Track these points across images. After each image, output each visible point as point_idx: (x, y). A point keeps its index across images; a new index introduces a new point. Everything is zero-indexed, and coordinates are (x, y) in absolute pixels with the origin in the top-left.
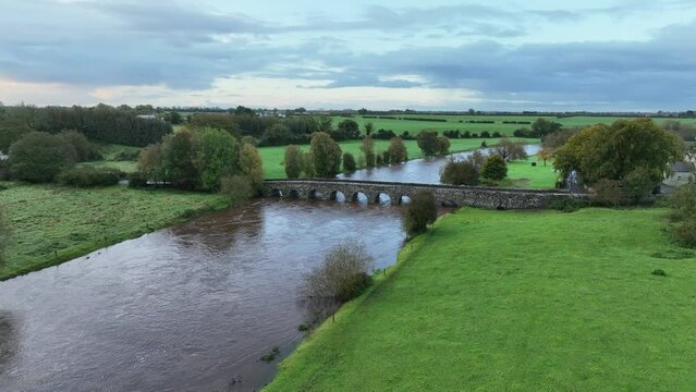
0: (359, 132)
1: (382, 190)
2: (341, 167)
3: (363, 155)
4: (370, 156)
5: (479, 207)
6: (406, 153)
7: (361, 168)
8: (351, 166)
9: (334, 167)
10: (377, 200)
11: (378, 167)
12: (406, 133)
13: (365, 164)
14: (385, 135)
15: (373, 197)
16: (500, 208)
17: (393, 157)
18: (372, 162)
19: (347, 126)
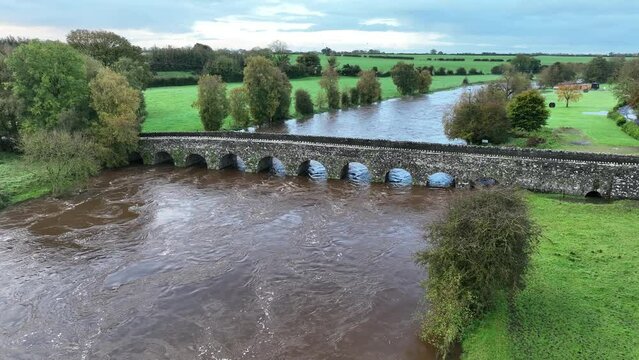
0: (320, 68)
1: (355, 155)
2: (292, 109)
3: (324, 92)
4: (333, 95)
5: (548, 192)
6: (380, 91)
7: (322, 111)
8: (306, 109)
9: (279, 110)
10: (345, 172)
11: (345, 109)
12: (375, 69)
13: (326, 105)
14: (351, 72)
15: (339, 169)
16: (593, 196)
17: (363, 95)
18: (336, 103)
19: (307, 60)
